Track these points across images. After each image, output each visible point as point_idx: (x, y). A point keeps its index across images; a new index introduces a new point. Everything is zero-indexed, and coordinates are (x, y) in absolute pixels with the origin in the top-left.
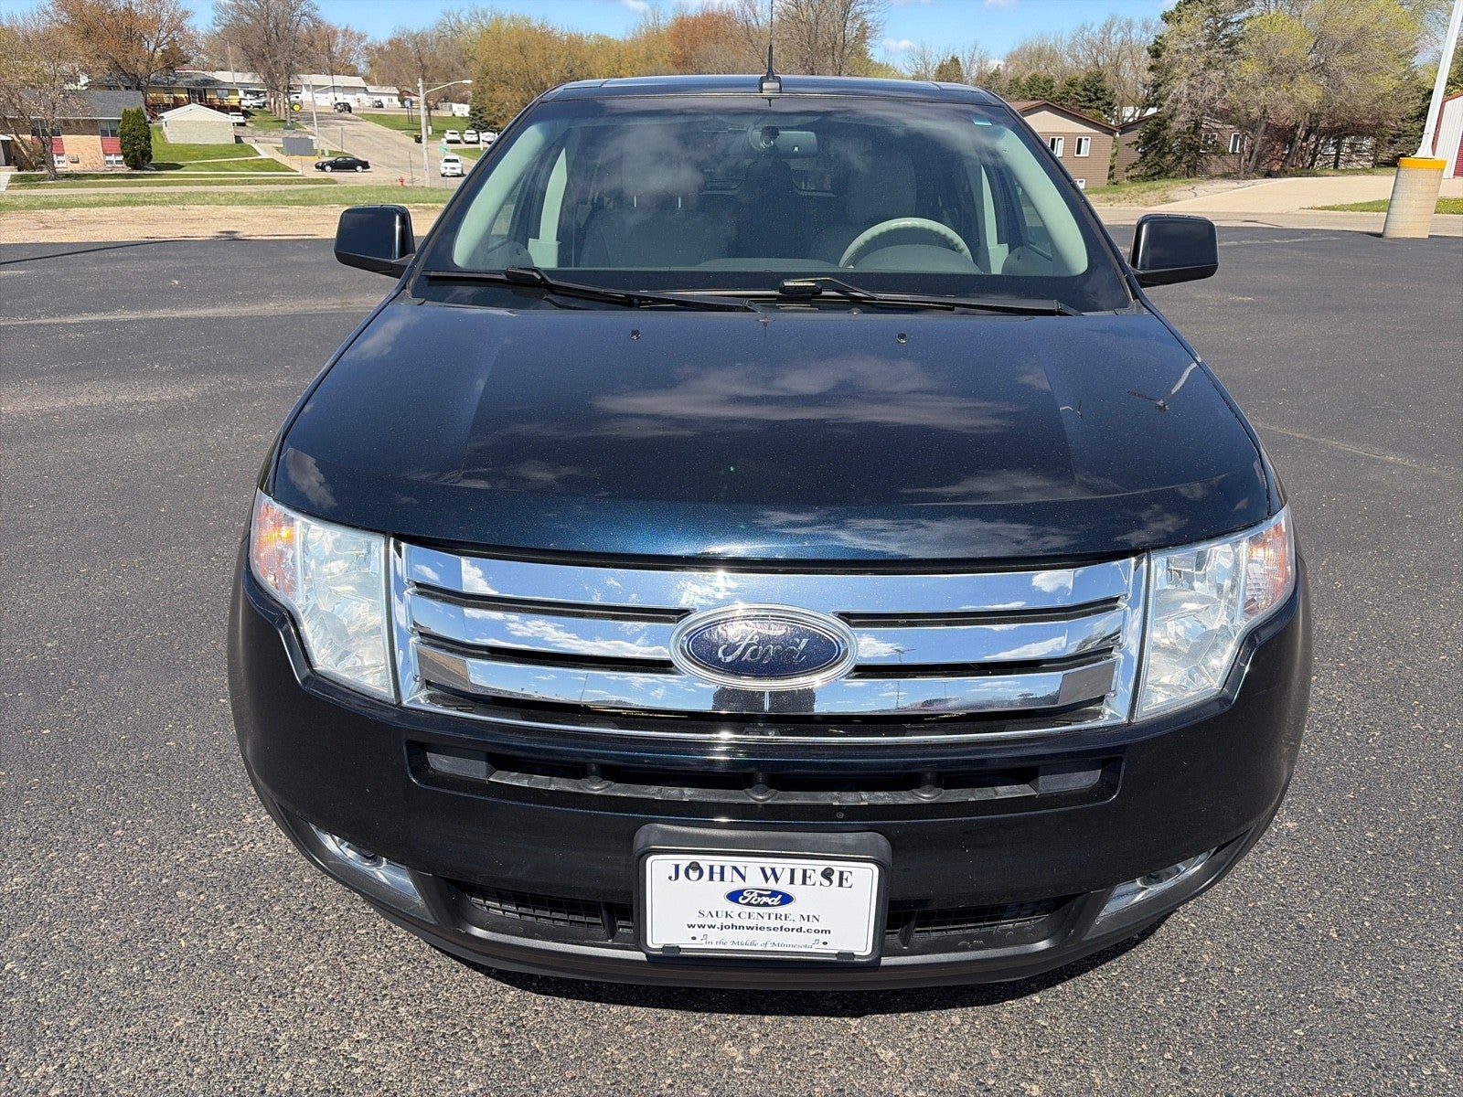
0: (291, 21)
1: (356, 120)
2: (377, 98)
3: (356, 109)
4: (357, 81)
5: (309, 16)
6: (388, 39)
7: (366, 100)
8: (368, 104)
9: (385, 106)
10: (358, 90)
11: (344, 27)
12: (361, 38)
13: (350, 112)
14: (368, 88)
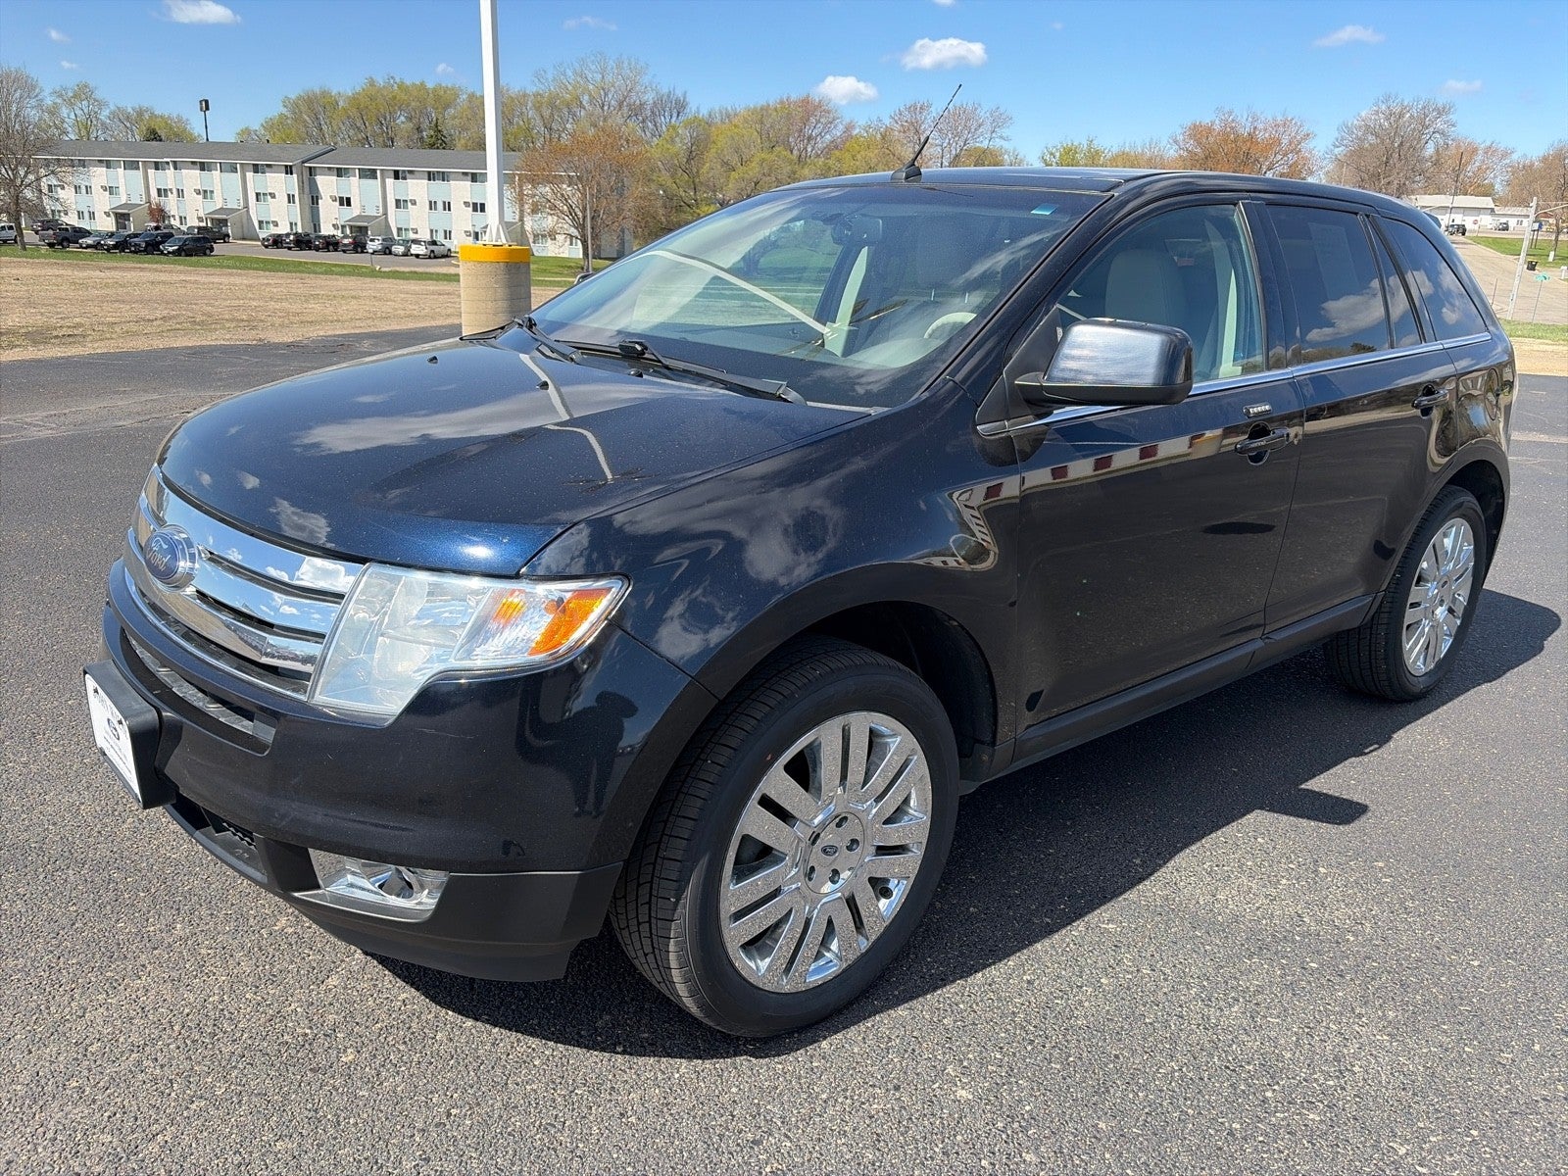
0: (1420, 140)
1: (1465, 243)
2: (1503, 220)
3: (1471, 231)
4: (1488, 202)
5: (1443, 133)
6: (1541, 154)
7: (1487, 221)
8: (1490, 227)
9: (1511, 229)
10: (1482, 211)
11: (1488, 143)
12: (1505, 154)
13: (1464, 234)
14: (1496, 208)
